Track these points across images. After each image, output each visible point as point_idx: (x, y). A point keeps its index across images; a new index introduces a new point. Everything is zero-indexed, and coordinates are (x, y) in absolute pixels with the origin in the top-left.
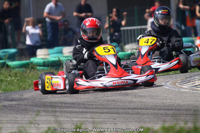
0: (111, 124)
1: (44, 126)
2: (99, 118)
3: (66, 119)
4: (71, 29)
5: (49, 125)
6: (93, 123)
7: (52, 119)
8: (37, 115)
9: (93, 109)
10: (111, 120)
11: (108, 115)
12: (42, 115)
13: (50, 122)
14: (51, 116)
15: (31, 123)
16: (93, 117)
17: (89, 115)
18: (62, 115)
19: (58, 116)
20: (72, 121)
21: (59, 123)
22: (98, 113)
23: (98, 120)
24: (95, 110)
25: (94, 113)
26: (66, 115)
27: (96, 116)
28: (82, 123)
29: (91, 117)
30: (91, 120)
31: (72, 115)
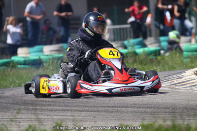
0: (91, 121)
1: (25, 123)
2: (79, 116)
3: (46, 117)
5: (30, 123)
6: (74, 120)
7: (33, 117)
8: (18, 113)
10: (91, 118)
11: (89, 113)
12: (22, 113)
13: (30, 120)
14: (32, 114)
15: (12, 121)
16: (73, 115)
17: (69, 113)
18: (42, 112)
19: (38, 114)
20: (53, 119)
21: (40, 121)
22: (79, 111)
23: (78, 118)
24: (75, 108)
25: (75, 111)
26: (47, 113)
27: (76, 114)
28: (62, 121)
29: (71, 114)
30: (71, 118)
31: (53, 113)
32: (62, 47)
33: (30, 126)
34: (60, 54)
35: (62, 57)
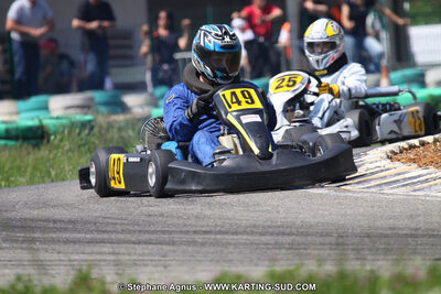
0: (156, 266)
1: (7, 271)
2: (129, 255)
3: (55, 256)
4: (63, 57)
5: (19, 271)
6: (117, 264)
7: (25, 255)
9: (117, 232)
10: (157, 258)
11: (150, 247)
13: (20, 263)
14: (22, 249)
16: (117, 251)
17: (107, 248)
18: (46, 246)
19: (38, 249)
20: (70, 261)
21: (41, 265)
22: (128, 242)
23: (128, 257)
24: (122, 237)
25: (119, 242)
26: (57, 247)
27: (123, 249)
28: (92, 264)
29: (111, 250)
30: (112, 257)
31: (70, 248)
32: (92, 99)
33: (19, 278)
34: (86, 114)
35: (90, 121)
